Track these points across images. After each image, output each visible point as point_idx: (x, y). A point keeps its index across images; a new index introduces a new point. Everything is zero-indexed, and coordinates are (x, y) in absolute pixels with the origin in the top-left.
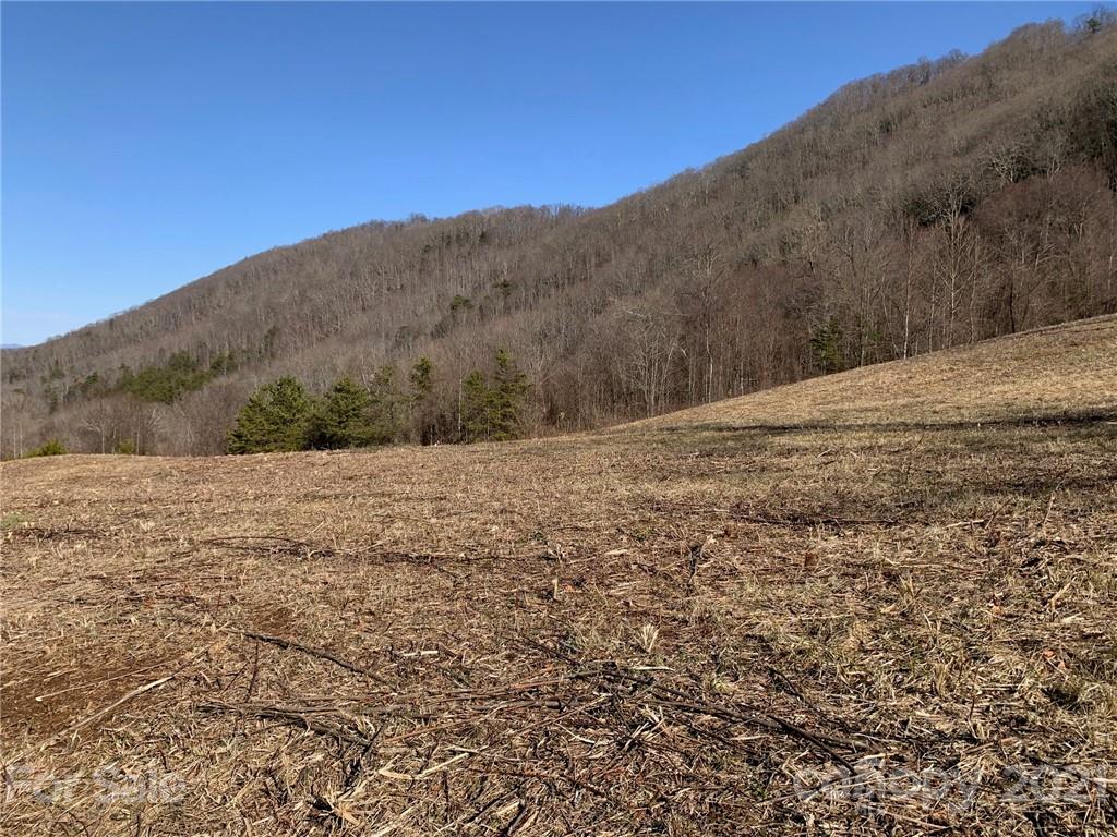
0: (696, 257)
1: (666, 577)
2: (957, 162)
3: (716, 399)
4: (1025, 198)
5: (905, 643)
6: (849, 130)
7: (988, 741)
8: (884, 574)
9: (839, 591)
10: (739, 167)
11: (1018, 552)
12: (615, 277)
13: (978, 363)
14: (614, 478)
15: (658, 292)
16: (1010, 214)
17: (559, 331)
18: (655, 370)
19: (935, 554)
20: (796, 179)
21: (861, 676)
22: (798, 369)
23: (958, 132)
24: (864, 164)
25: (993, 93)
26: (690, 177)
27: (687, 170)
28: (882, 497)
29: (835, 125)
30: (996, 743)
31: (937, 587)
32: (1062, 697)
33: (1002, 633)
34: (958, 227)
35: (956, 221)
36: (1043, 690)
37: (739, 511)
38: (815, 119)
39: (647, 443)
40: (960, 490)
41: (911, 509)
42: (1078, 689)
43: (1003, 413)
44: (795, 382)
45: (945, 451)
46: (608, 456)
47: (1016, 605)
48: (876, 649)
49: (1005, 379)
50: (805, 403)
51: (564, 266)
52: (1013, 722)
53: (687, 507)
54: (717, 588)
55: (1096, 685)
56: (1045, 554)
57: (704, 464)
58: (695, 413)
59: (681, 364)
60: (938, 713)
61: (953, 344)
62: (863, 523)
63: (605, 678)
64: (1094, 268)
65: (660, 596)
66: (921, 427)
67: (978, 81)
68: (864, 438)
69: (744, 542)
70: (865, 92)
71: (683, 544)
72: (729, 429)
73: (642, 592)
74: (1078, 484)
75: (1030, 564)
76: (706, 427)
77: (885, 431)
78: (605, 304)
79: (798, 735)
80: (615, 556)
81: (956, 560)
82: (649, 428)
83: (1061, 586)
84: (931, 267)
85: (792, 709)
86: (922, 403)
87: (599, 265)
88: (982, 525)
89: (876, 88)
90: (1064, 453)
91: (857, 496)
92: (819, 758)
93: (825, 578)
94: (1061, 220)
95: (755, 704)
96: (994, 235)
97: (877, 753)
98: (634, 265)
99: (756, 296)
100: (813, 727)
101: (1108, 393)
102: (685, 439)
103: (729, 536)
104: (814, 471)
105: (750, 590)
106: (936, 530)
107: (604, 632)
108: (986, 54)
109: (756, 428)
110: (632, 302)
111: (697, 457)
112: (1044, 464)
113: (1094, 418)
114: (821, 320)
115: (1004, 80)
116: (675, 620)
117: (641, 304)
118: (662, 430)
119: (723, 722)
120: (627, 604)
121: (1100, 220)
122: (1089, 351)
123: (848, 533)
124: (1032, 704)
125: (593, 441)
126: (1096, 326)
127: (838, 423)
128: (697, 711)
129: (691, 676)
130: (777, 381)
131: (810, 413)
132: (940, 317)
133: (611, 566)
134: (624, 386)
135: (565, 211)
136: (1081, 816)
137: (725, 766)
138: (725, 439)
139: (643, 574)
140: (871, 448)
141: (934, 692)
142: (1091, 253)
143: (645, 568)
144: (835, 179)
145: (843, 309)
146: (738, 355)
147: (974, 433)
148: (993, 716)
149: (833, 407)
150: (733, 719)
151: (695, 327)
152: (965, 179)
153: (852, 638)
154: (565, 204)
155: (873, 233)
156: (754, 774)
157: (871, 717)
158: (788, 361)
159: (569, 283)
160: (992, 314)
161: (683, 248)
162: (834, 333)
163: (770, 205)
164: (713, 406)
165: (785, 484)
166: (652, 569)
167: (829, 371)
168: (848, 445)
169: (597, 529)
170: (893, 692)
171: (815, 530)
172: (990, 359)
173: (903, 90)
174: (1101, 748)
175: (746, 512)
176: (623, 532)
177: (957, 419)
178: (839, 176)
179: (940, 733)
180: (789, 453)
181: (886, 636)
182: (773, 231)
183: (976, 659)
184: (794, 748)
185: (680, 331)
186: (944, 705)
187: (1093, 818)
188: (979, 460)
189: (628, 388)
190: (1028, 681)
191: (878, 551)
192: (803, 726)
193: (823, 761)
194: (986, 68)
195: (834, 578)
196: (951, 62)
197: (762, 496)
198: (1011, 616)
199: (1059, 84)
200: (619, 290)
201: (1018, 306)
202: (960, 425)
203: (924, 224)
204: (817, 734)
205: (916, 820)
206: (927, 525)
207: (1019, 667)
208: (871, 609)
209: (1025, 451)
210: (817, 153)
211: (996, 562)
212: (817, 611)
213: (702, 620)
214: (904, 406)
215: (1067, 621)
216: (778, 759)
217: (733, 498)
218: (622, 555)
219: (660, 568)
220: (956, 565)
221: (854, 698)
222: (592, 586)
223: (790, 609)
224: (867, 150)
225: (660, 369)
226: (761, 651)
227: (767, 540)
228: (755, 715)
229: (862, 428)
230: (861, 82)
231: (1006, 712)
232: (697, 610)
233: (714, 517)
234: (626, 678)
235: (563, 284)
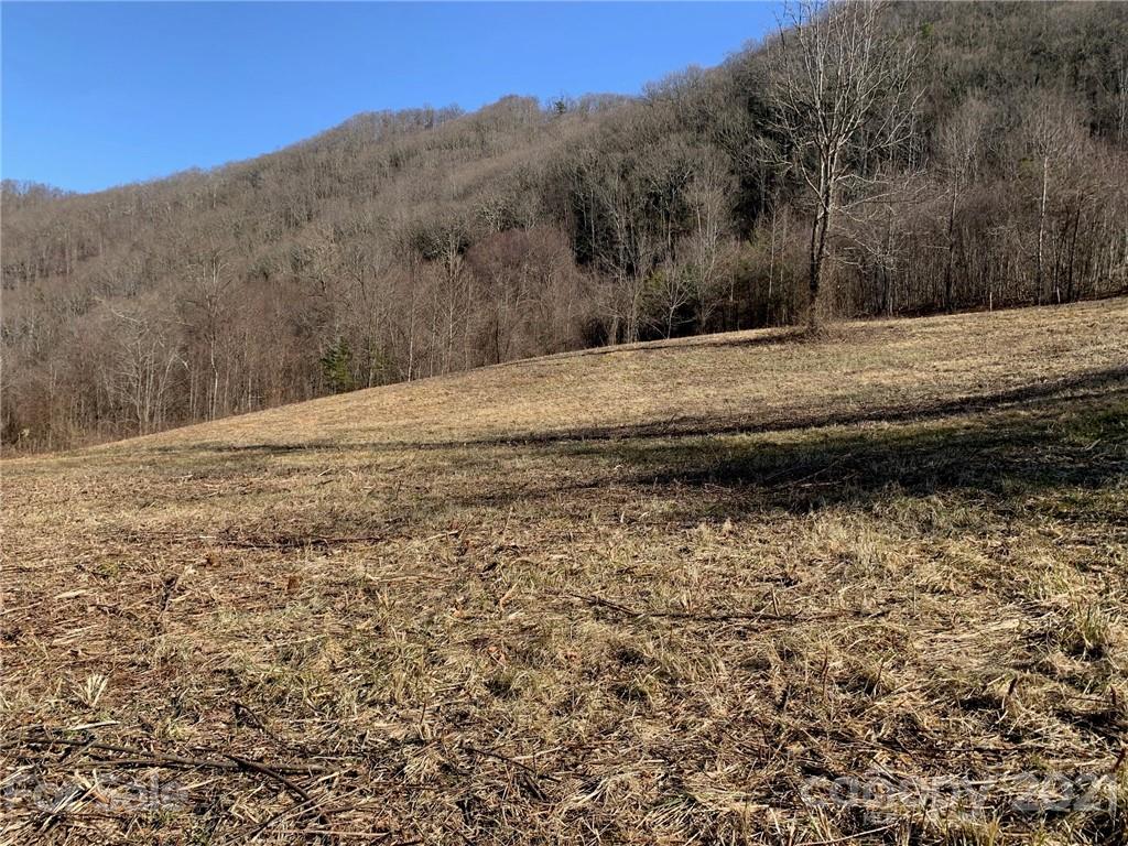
0: (201, 263)
1: (130, 616)
2: (455, 205)
3: (220, 415)
4: (508, 247)
5: (374, 657)
6: (362, 158)
7: (434, 740)
8: (364, 590)
9: (319, 612)
10: (251, 175)
11: (482, 559)
12: (102, 274)
13: (467, 388)
14: (81, 509)
15: (156, 295)
16: (497, 259)
17: (25, 330)
18: (150, 383)
19: (413, 567)
20: (309, 197)
21: (328, 697)
22: (308, 387)
23: (458, 178)
24: (375, 194)
25: (485, 150)
26: (195, 178)
27: (193, 169)
28: (373, 514)
29: (348, 150)
30: (440, 741)
31: (410, 598)
32: (499, 688)
33: (459, 636)
34: (456, 265)
35: (454, 259)
36: (485, 683)
37: (228, 537)
38: (330, 141)
39: (132, 464)
40: (442, 505)
41: (400, 524)
42: (512, 678)
43: (486, 434)
44: (305, 400)
45: (434, 468)
46: (80, 481)
47: (474, 608)
48: (346, 667)
49: (489, 403)
50: (312, 422)
51: (34, 255)
52: (458, 718)
53: (169, 536)
54: (190, 623)
55: (526, 672)
56: (502, 559)
57: (195, 489)
58: (193, 431)
59: (181, 376)
60: (395, 721)
61: (451, 371)
62: (352, 541)
63: (28, 747)
64: (558, 313)
65: (119, 639)
66: (417, 446)
67: (473, 136)
68: (364, 457)
69: (229, 570)
70: (377, 124)
71: (157, 577)
72: (229, 449)
73: (97, 637)
74: (535, 495)
75: (489, 568)
76: (204, 447)
77: (384, 450)
78: (90, 304)
79: (255, 770)
80: (68, 599)
81: (430, 570)
82: (137, 448)
83: (510, 587)
84: (433, 299)
85: (253, 742)
86: (420, 424)
87: (83, 258)
88: (456, 535)
89: (387, 124)
90: (527, 468)
91: (350, 515)
92: (273, 790)
93: (306, 601)
94: (535, 269)
95: (213, 745)
96: (483, 275)
97: (332, 773)
98: (127, 264)
99: (267, 310)
100: (272, 758)
101: (562, 418)
102: (178, 460)
103: (211, 564)
104: (312, 491)
105: (226, 621)
106: (416, 543)
107: (36, 692)
108: (480, 114)
109: (259, 447)
110: (124, 305)
111: (189, 479)
112: (512, 479)
113: (552, 439)
114: (332, 341)
115: (493, 138)
116: (134, 664)
117: (134, 308)
118: (152, 450)
119: (173, 772)
120: (75, 654)
121: (563, 274)
122: (551, 382)
123: (336, 552)
124: (475, 698)
125: (63, 464)
126: (557, 361)
127: (342, 442)
128: (143, 765)
129: (143, 727)
130: (286, 399)
131: (316, 432)
132: (440, 346)
133: (61, 611)
134: (111, 399)
135: (38, 192)
136: (500, 794)
137: (168, 822)
138: (224, 460)
139: (102, 616)
140: (369, 467)
141: (393, 701)
142: (556, 300)
143: (106, 609)
144: (347, 203)
145: (354, 331)
146: (245, 371)
147: (461, 452)
148: (442, 715)
149: (338, 426)
150: (185, 766)
151: (198, 338)
152: (462, 222)
153: (325, 659)
154: (39, 182)
155: (382, 260)
156: (200, 824)
157: (332, 737)
158: (299, 378)
159: (41, 276)
160: (482, 346)
161: (186, 251)
162: (344, 353)
163: (283, 219)
164: (214, 423)
165: (280, 505)
166: (114, 610)
167: (340, 391)
168: (349, 464)
169: (48, 569)
170: (356, 707)
171: (303, 551)
172: (478, 386)
173: (410, 129)
174: (523, 729)
175: (234, 537)
176: (83, 570)
177: (448, 439)
178: (351, 201)
179: (393, 741)
180: (289, 473)
181: (358, 653)
182: (285, 246)
183: (433, 663)
184: (249, 786)
185: (180, 340)
186: (400, 713)
187: (510, 794)
188: (460, 477)
189: (116, 402)
190: (474, 677)
191: (362, 568)
192: (260, 760)
193: (277, 792)
194: (479, 125)
195: (316, 598)
196: (451, 114)
197: (255, 519)
198: (468, 618)
199: (534, 152)
200: (107, 289)
201: (503, 340)
202: (451, 445)
203: (428, 259)
204: (274, 766)
205: (360, 833)
206: (410, 538)
207: (468, 665)
208: (347, 627)
209: (498, 468)
210: (331, 175)
211: (463, 569)
212: (293, 635)
213: (166, 661)
214: (405, 427)
215: (512, 617)
216: (229, 801)
217: (223, 523)
218: (77, 597)
219: (123, 608)
220: (429, 575)
221: (318, 720)
222: (30, 639)
223: (266, 636)
224: (377, 180)
225: (156, 382)
226: (228, 686)
227: (253, 566)
228: (211, 758)
229: (363, 447)
230: (373, 114)
231: (453, 709)
232: (161, 649)
233: (199, 544)
234: (57, 742)
235: (33, 276)
